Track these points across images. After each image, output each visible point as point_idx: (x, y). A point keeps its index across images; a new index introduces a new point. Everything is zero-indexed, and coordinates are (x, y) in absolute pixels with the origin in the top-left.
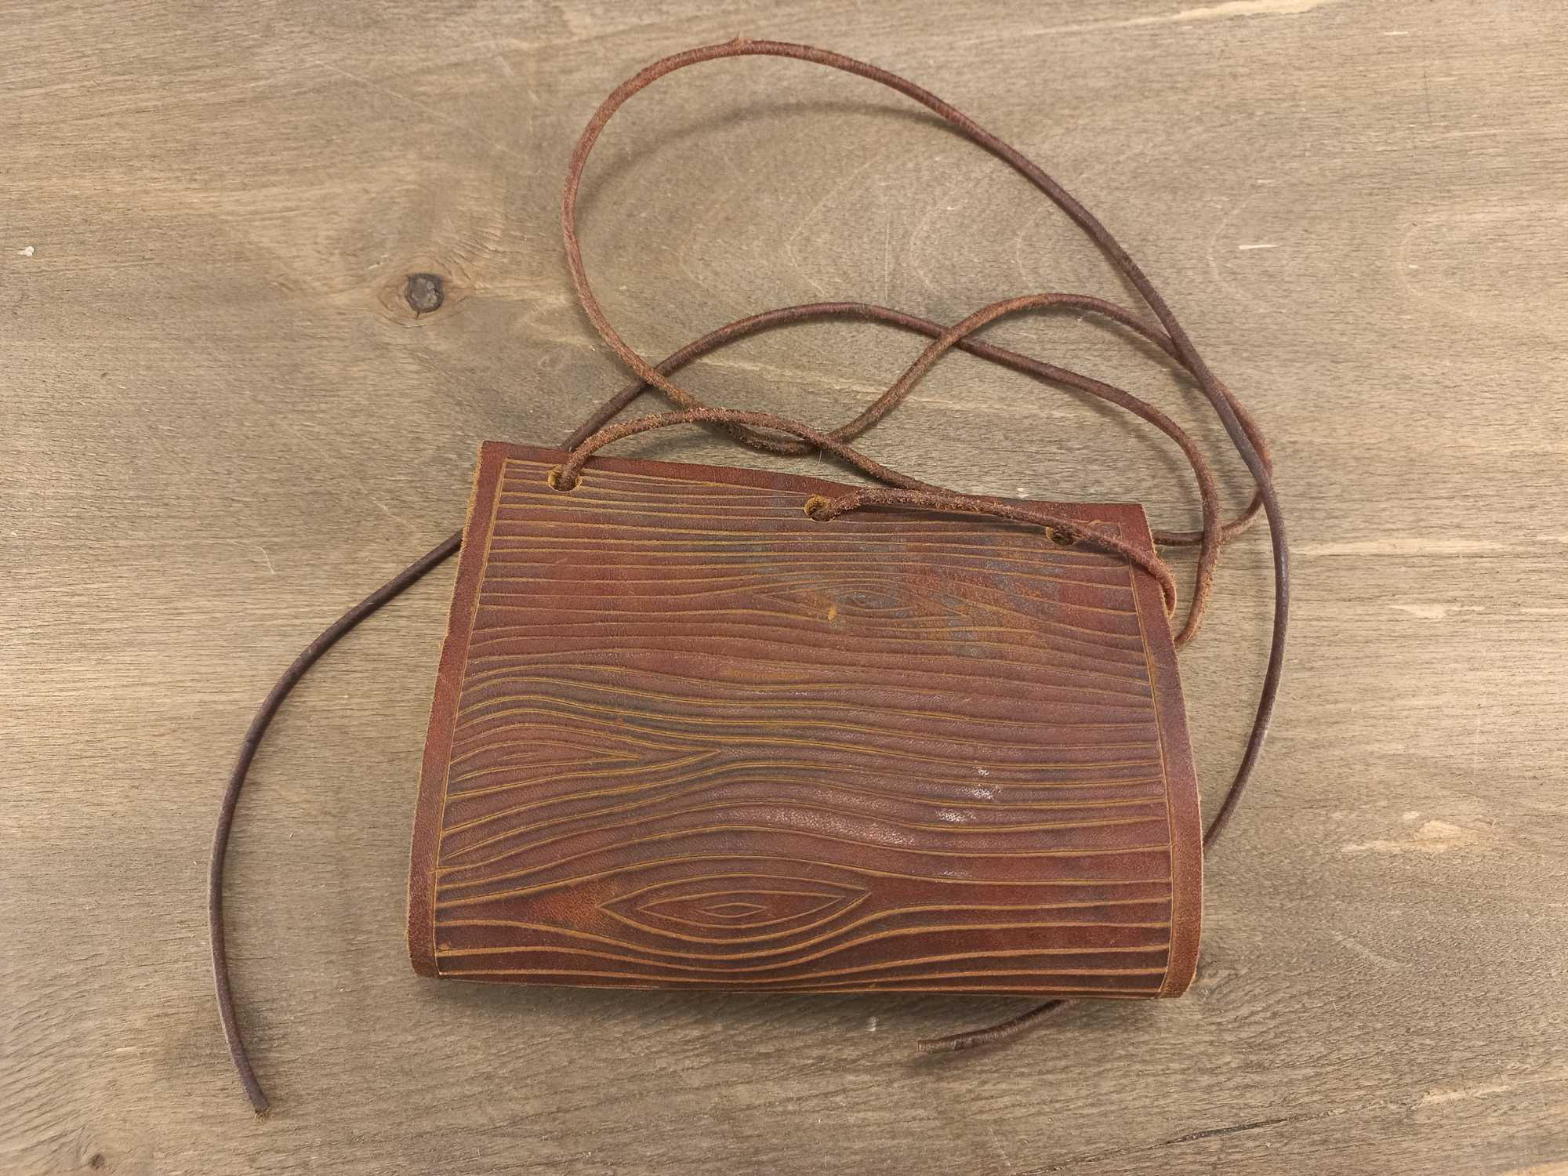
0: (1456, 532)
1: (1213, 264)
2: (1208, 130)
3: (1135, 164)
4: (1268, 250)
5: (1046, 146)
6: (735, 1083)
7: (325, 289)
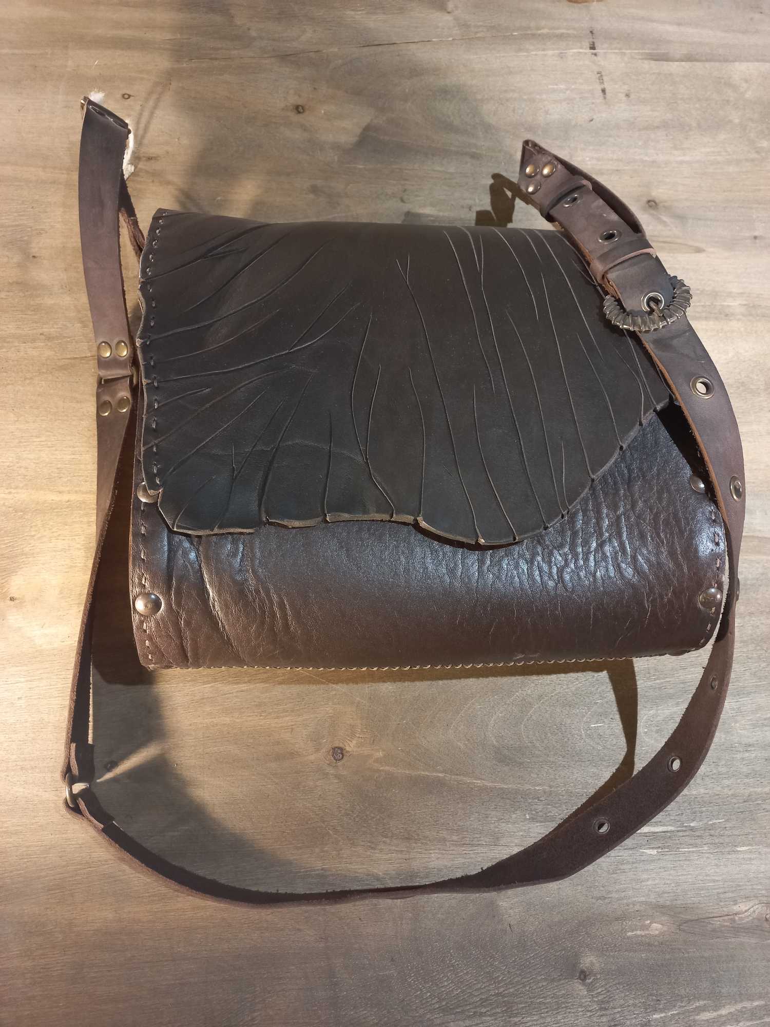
0: (659, 824)
1: (583, 732)
2: (579, 683)
3: (557, 697)
4: (600, 726)
5: (529, 691)
6: (449, 1022)
7: (306, 754)
